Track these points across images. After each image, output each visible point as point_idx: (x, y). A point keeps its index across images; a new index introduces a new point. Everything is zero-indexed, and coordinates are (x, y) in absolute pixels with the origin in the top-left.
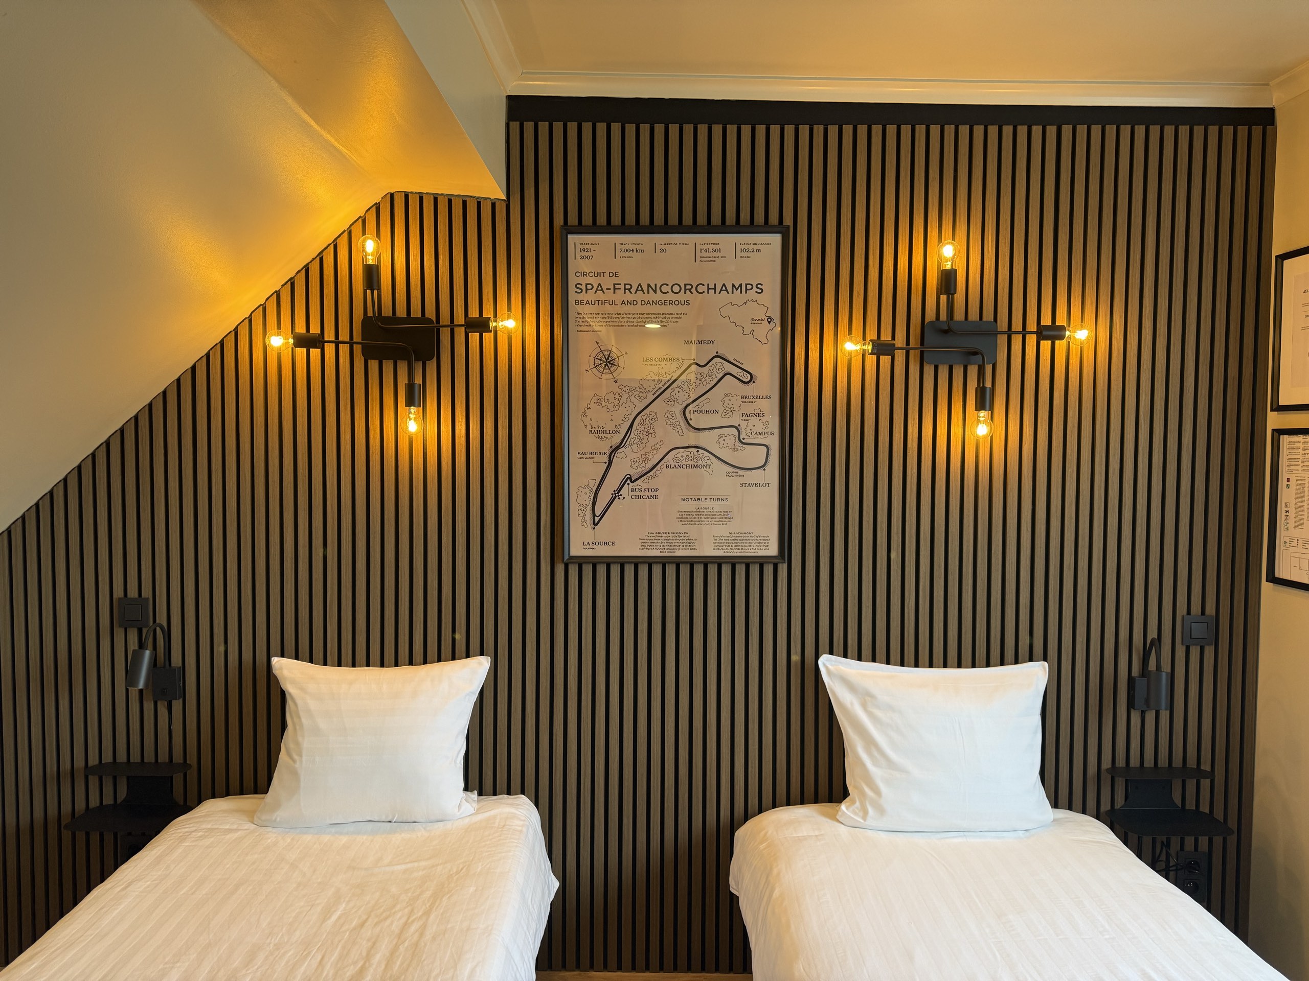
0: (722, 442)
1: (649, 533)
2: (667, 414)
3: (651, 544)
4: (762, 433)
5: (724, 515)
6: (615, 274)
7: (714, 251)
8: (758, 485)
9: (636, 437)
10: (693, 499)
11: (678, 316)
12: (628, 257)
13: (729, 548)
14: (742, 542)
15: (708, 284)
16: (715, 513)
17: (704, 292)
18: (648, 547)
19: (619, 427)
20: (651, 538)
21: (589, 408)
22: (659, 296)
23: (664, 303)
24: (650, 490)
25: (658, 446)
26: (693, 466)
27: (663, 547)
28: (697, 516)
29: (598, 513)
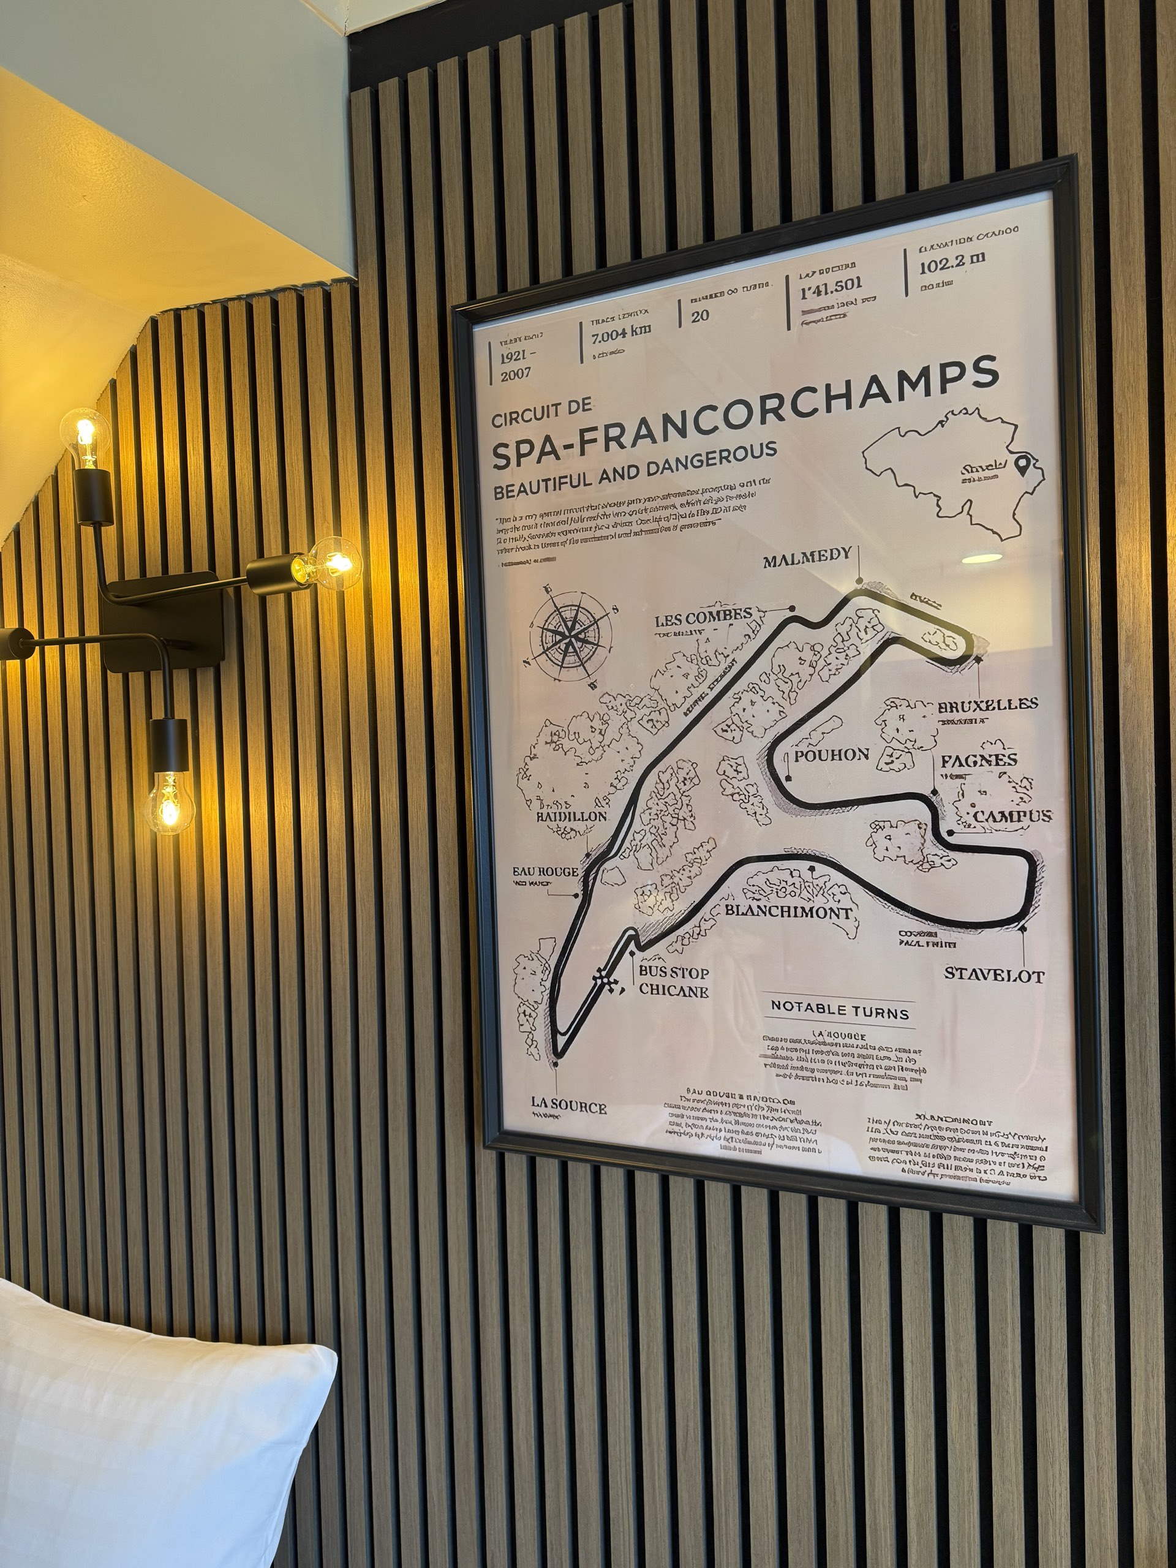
0: (882, 843)
1: (688, 1090)
2: (725, 766)
3: (696, 1122)
4: (1011, 814)
5: (899, 1059)
6: (584, 404)
7: (841, 286)
8: (1005, 975)
9: (647, 828)
10: (804, 1006)
11: (745, 490)
12: (612, 353)
13: (917, 1159)
14: (960, 1145)
15: (828, 387)
16: (870, 1052)
17: (815, 410)
18: (688, 1130)
19: (604, 803)
20: (695, 1105)
21: (535, 757)
22: (695, 442)
23: (708, 459)
24: (687, 974)
25: (702, 853)
26: (799, 911)
27: (729, 1135)
28: (819, 1057)
29: (562, 1026)
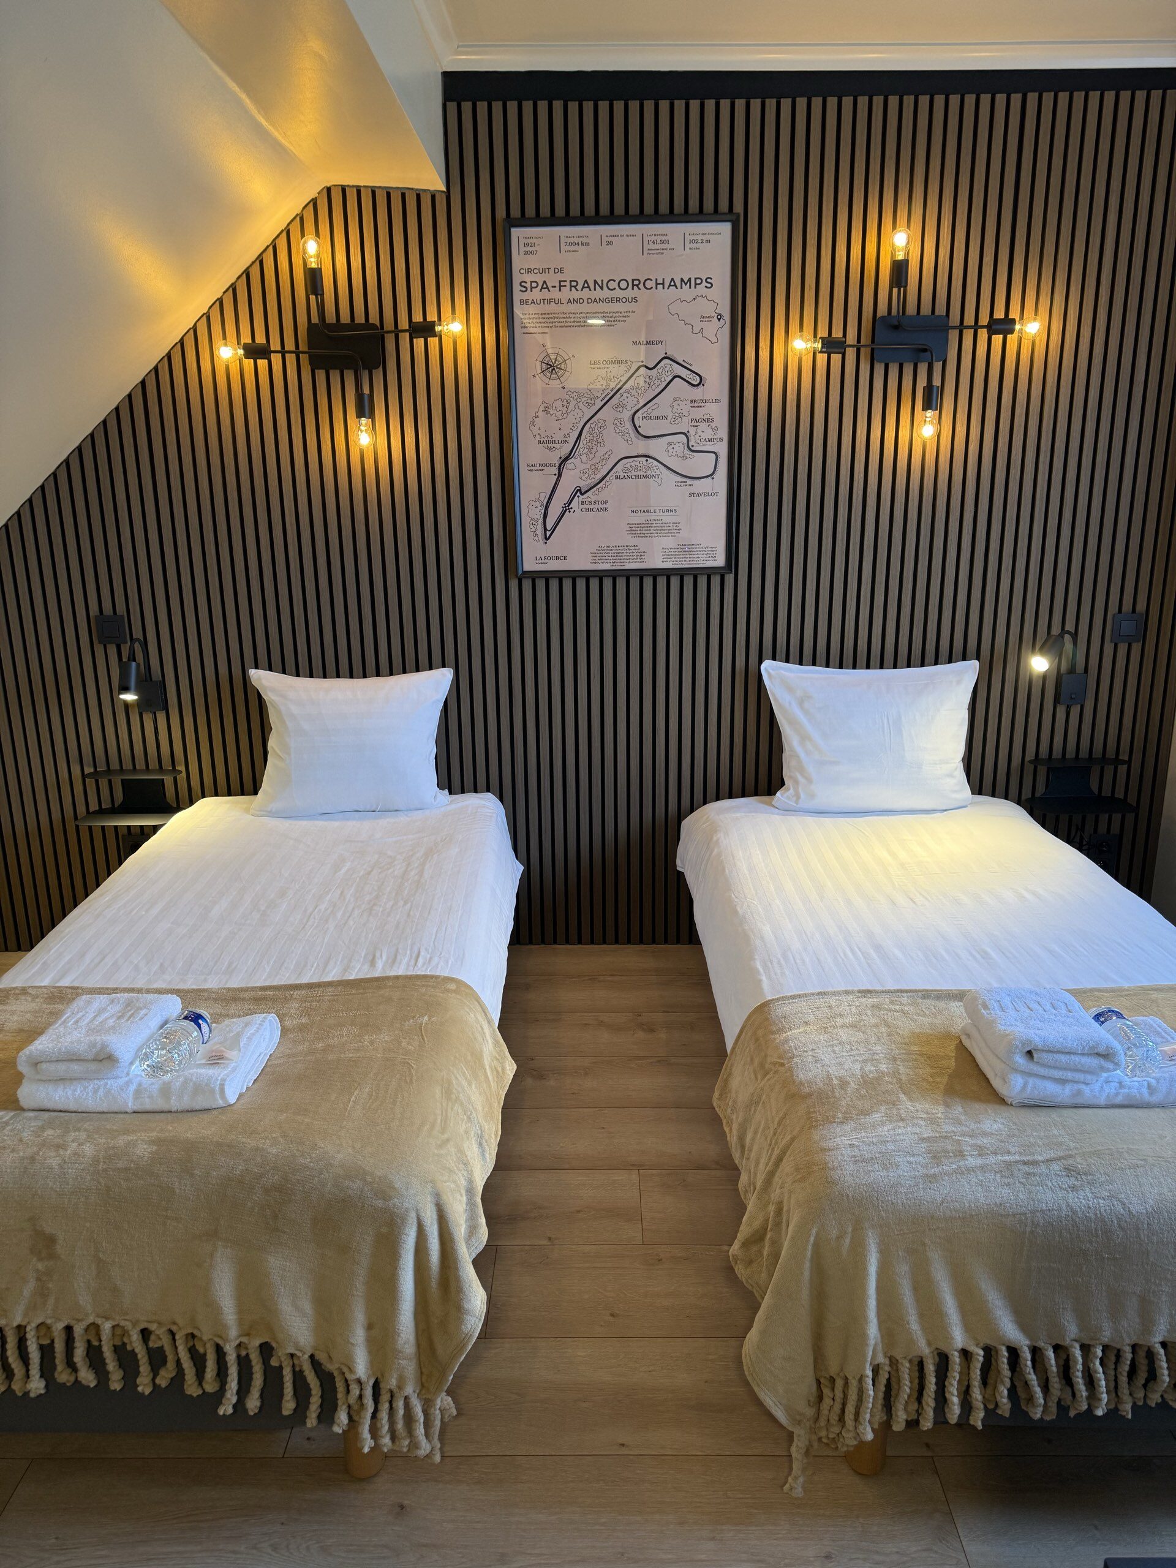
0: (671, 450)
1: (599, 546)
2: (616, 421)
3: (601, 558)
4: (711, 439)
5: (673, 526)
6: (561, 270)
7: (662, 242)
8: (707, 494)
9: (585, 446)
10: (642, 511)
11: (626, 314)
12: (573, 251)
13: (676, 559)
14: (690, 553)
15: (657, 279)
16: (664, 525)
17: (652, 288)
18: (599, 561)
19: (567, 436)
20: (602, 551)
21: (538, 417)
22: (606, 293)
23: (612, 300)
24: (600, 503)
25: (607, 456)
26: (641, 476)
27: (613, 561)
28: (647, 529)
29: (549, 527)
